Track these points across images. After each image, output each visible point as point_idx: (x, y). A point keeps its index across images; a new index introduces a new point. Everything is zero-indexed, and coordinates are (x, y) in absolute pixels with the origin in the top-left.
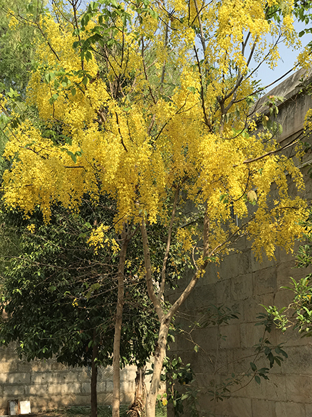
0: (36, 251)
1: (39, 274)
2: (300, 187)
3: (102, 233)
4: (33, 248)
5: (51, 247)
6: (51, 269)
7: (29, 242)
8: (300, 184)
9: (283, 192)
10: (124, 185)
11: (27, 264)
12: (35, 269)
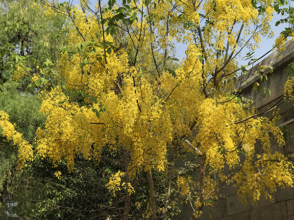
0: (57, 196)
1: (59, 216)
2: (281, 143)
3: (119, 178)
4: (55, 194)
5: (70, 194)
6: (69, 212)
7: (52, 190)
8: (281, 141)
9: (266, 147)
10: (138, 139)
11: (49, 208)
12: (56, 211)
